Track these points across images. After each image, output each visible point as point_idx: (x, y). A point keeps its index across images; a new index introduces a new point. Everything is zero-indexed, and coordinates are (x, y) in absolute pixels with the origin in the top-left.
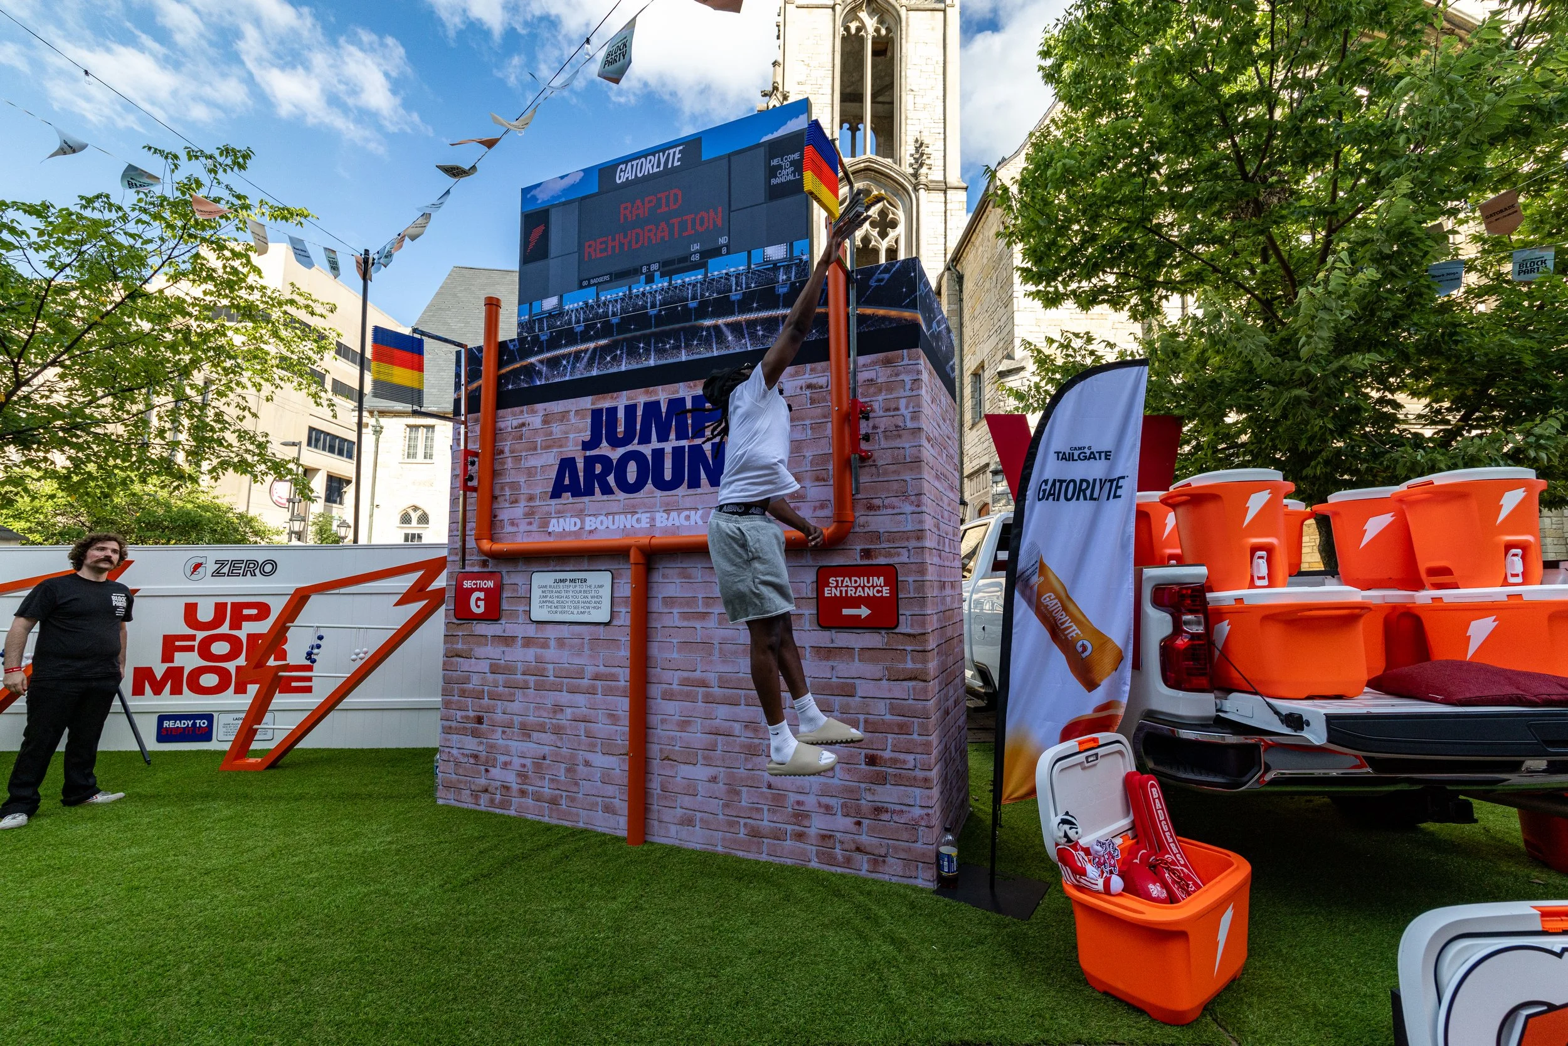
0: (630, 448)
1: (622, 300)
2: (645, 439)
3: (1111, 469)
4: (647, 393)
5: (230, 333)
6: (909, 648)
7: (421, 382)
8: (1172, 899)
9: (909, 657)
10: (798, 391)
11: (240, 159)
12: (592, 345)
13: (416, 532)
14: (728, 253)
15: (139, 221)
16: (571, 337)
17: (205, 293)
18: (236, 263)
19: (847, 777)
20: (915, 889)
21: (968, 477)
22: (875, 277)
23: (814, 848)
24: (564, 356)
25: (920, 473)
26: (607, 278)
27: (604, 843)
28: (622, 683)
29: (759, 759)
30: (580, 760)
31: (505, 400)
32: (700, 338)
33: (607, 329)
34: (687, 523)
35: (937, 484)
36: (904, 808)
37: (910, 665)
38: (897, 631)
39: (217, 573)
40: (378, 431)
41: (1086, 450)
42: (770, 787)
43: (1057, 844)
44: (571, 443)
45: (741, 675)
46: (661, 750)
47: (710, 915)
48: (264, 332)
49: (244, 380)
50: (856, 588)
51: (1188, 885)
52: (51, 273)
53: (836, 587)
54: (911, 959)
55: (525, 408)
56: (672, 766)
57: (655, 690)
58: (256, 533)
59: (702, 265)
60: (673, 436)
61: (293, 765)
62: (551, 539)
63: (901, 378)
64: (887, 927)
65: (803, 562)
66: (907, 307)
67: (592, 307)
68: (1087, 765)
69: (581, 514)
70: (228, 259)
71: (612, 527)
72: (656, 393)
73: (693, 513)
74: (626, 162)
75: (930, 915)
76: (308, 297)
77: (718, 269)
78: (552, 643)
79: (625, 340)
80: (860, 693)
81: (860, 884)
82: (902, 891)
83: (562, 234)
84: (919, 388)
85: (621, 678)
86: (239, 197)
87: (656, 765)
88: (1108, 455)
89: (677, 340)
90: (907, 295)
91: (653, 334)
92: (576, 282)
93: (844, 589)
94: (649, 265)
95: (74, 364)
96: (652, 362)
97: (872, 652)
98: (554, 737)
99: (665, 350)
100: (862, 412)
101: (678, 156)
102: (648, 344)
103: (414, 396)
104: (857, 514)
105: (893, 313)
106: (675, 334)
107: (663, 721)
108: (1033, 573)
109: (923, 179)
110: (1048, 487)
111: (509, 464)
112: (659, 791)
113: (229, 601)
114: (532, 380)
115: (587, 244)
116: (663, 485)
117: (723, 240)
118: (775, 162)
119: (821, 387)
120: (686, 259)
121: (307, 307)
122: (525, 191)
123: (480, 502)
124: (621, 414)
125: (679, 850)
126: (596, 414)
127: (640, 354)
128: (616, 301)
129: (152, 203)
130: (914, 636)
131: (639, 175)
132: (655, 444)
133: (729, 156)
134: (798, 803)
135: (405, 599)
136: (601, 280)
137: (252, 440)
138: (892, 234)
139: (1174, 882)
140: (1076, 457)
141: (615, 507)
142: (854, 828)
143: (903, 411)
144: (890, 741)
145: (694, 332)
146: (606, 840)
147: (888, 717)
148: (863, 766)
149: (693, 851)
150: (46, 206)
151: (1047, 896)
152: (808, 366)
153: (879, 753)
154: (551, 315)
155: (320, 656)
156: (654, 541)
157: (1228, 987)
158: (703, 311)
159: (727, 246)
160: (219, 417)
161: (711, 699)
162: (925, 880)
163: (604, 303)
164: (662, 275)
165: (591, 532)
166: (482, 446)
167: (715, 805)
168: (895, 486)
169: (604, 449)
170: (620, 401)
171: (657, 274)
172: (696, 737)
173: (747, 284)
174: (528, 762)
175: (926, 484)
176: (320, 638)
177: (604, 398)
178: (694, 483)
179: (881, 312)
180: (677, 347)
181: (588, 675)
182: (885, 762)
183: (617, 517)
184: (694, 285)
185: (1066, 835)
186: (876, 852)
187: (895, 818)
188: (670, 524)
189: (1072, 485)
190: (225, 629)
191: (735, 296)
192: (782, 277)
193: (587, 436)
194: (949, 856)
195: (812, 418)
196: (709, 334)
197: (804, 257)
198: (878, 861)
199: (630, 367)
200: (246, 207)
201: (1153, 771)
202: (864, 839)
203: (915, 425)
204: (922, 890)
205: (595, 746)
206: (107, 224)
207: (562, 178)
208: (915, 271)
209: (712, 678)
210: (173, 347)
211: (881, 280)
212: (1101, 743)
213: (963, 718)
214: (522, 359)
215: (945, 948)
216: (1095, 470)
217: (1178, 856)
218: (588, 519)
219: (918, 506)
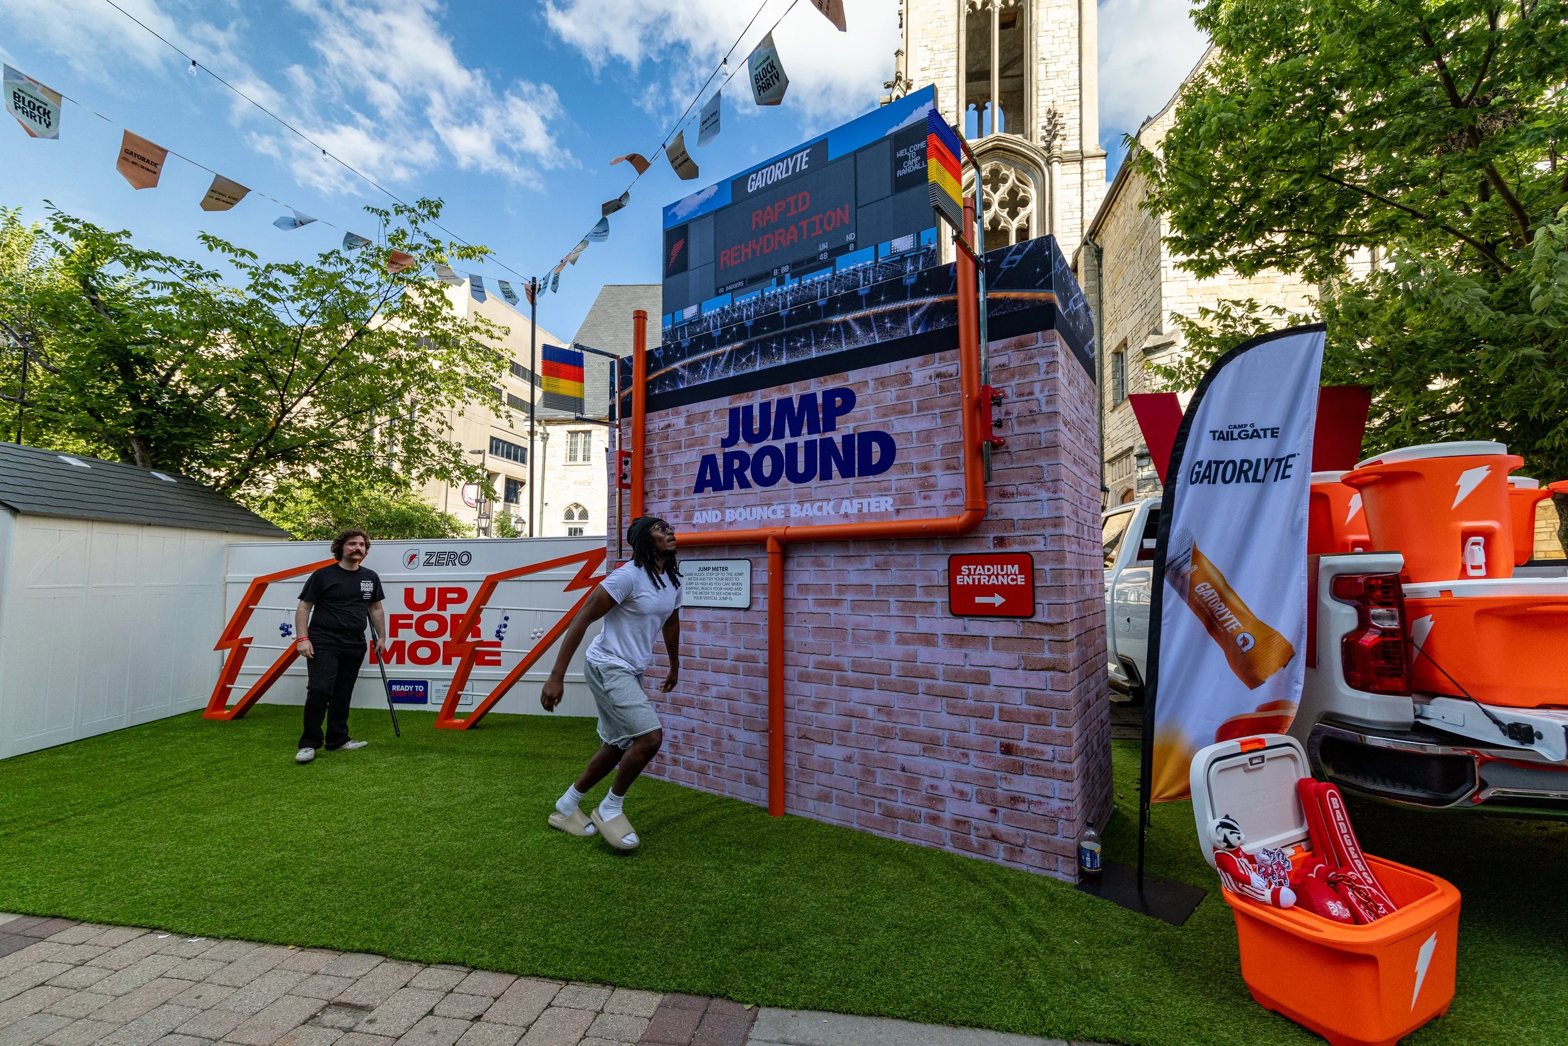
0: (764, 444)
1: (756, 303)
2: (779, 435)
3: (1278, 448)
4: (780, 390)
5: (430, 359)
6: (1046, 638)
7: (582, 391)
8: (1356, 919)
9: (1046, 647)
10: (928, 381)
11: (433, 209)
12: (728, 348)
13: (578, 526)
14: (855, 249)
15: (363, 270)
16: (709, 342)
17: (411, 326)
18: (434, 299)
19: (982, 765)
20: (1054, 882)
21: (1109, 462)
22: (1006, 260)
23: (949, 832)
24: (703, 360)
25: (1057, 458)
26: (741, 284)
27: (747, 812)
28: (762, 665)
29: (892, 742)
30: (725, 735)
31: (653, 404)
32: (829, 336)
33: (742, 333)
34: (820, 514)
35: (1074, 469)
36: (1043, 800)
37: (1047, 655)
38: (1033, 620)
39: (427, 563)
40: (545, 438)
41: (1248, 428)
42: (903, 769)
43: (1215, 849)
44: (711, 441)
45: (873, 660)
46: (799, 729)
47: (847, 887)
48: (455, 356)
49: (442, 399)
50: (989, 576)
51: (1377, 908)
52: (302, 320)
53: (968, 575)
54: (1052, 951)
55: (670, 410)
56: (809, 745)
57: (791, 672)
58: (454, 530)
59: (830, 263)
60: (805, 430)
61: (489, 726)
62: (696, 530)
63: (1037, 360)
64: (1026, 916)
65: (935, 551)
66: (1042, 287)
67: (728, 312)
68: (1251, 767)
69: (721, 507)
70: (427, 296)
71: (749, 518)
72: (788, 390)
73: (825, 503)
74: (757, 172)
75: (1071, 909)
76: (488, 323)
77: (846, 266)
78: (698, 626)
79: (758, 341)
80: (994, 681)
81: (996, 872)
82: (1041, 882)
83: (699, 248)
84: (1055, 370)
85: (761, 660)
86: (434, 242)
87: (793, 743)
88: (1274, 432)
89: (808, 337)
90: (1042, 275)
91: (785, 334)
92: (713, 291)
93: (977, 577)
94: (779, 268)
95: (320, 393)
96: (784, 361)
97: (1006, 641)
98: (701, 712)
99: (796, 349)
100: (993, 398)
101: (805, 159)
102: (780, 344)
103: (575, 404)
104: (990, 502)
105: (1026, 295)
106: (805, 332)
107: (800, 702)
108: (1186, 561)
109: (1056, 151)
110: (1202, 470)
111: (658, 462)
112: (797, 767)
113: (437, 586)
114: (676, 384)
115: (723, 253)
116: (795, 478)
117: (850, 237)
118: (900, 154)
119: (951, 375)
120: (814, 259)
121: (488, 331)
122: (666, 210)
123: (634, 498)
124: (756, 412)
125: (817, 823)
126: (733, 412)
127: (772, 354)
128: (750, 305)
129: (371, 255)
130: (1052, 625)
131: (769, 182)
132: (788, 439)
133: (855, 153)
134: (932, 787)
135: (573, 585)
136: (736, 286)
137: (449, 449)
138: (1023, 213)
139: (1359, 902)
140: (1235, 436)
141: (752, 499)
142: (989, 816)
143: (1037, 394)
144: (1026, 732)
145: (823, 329)
146: (747, 809)
147: (1025, 707)
148: (999, 755)
149: (831, 826)
150: (298, 266)
151: (1203, 903)
152: (937, 355)
153: (1015, 742)
154: (691, 323)
155: (507, 634)
156: (788, 531)
157: (1428, 1025)
158: (831, 309)
159: (854, 242)
160: (424, 431)
161: (845, 683)
162: (1065, 874)
163: (739, 308)
164: (793, 277)
165: (731, 523)
166: (634, 447)
167: (851, 784)
168: (1030, 472)
169: (742, 446)
170: (755, 399)
171: (788, 276)
172: (831, 718)
173: (874, 277)
174: (679, 734)
175: (1063, 470)
176: (506, 619)
177: (741, 398)
178: (826, 475)
179: (1013, 295)
180: (808, 345)
181: (730, 656)
182: (1022, 751)
183: (754, 509)
184: (823, 284)
185: (1226, 840)
186: (1013, 841)
187: (1032, 808)
188: (803, 514)
189: (1230, 466)
190: (434, 610)
191: (863, 291)
192: (909, 268)
193: (725, 433)
194: (1092, 852)
195: (942, 407)
196: (838, 330)
197: (932, 246)
198: (1015, 850)
199: (764, 367)
200: (440, 250)
201: (1331, 779)
202: (1000, 827)
203: (1051, 409)
204: (1063, 884)
205: (737, 722)
206: (340, 275)
207: (699, 193)
208: (1049, 249)
209: (846, 662)
210: (389, 374)
211: (1014, 261)
212: (1267, 745)
213: (1106, 712)
214: (666, 365)
215: (1089, 943)
216: (1260, 449)
217: (1365, 874)
218: (728, 511)
219: (1055, 492)
